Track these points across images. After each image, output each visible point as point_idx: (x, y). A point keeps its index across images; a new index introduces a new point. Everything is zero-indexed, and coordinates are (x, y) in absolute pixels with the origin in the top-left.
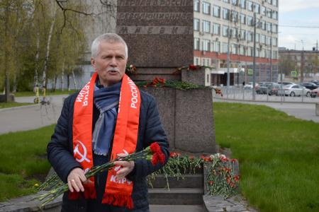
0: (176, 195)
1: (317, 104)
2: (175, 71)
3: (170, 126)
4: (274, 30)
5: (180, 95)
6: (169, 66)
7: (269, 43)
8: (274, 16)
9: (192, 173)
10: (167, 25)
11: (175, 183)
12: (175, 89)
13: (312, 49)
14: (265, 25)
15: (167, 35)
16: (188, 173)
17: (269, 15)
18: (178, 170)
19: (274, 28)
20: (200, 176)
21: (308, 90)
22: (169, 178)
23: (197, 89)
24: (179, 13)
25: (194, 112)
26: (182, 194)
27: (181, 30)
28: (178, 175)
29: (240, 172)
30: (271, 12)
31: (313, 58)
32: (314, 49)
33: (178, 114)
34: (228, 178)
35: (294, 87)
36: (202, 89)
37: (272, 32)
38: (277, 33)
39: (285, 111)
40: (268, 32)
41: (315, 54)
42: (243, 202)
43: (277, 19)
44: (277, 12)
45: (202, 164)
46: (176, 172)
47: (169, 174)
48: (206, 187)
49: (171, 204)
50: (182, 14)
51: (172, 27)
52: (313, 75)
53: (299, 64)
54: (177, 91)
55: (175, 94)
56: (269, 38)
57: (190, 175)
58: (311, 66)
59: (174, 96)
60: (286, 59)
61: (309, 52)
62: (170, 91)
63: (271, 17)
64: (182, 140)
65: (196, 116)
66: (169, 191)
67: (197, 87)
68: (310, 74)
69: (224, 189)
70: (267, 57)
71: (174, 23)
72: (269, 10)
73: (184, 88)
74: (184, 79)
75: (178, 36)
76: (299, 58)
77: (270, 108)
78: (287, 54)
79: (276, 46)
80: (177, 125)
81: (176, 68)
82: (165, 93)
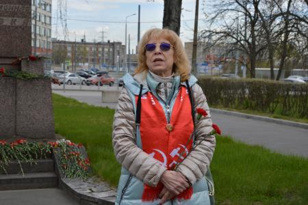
0: (32, 180)
1: (103, 92)
2: (14, 61)
3: (12, 114)
4: (48, 22)
5: (20, 84)
6: (9, 56)
7: (43, 34)
8: (48, 8)
9: (43, 158)
10: (6, 16)
11: (28, 169)
12: (15, 78)
13: (80, 41)
14: (40, 16)
15: (6, 26)
16: (39, 158)
17: (43, 7)
18: (30, 156)
19: (48, 19)
20: (51, 160)
21: (83, 78)
22: (21, 164)
23: (37, 78)
24: (17, 6)
25: (34, 101)
26: (37, 178)
27: (19, 22)
28: (31, 160)
29: (88, 155)
30: (45, 5)
31: (82, 49)
32: (82, 40)
33: (19, 102)
34: (79, 161)
35: (70, 76)
36: (41, 78)
37: (45, 23)
38: (50, 24)
39: (76, 98)
40: (42, 23)
41: (83, 45)
42: (102, 183)
43: (50, 12)
44: (50, 5)
45: (51, 150)
46: (28, 158)
47: (21, 160)
48: (61, 171)
49: (27, 189)
50: (20, 6)
51: (11, 19)
52: (82, 64)
53: (69, 54)
54: (18, 80)
55: (16, 84)
56: (43, 30)
57: (41, 161)
58: (80, 57)
59: (15, 85)
60: (57, 49)
61: (78, 43)
62: (11, 80)
63: (45, 9)
64: (23, 127)
65: (36, 104)
66: (24, 176)
67: (37, 76)
68: (80, 64)
69: (79, 172)
70: (42, 47)
71: (13, 14)
72: (43, 3)
73: (24, 77)
74: (24, 69)
75: (17, 28)
76: (69, 49)
77: (59, 96)
78: (58, 44)
79: (50, 37)
80: (18, 113)
81: (15, 58)
82: (6, 82)
